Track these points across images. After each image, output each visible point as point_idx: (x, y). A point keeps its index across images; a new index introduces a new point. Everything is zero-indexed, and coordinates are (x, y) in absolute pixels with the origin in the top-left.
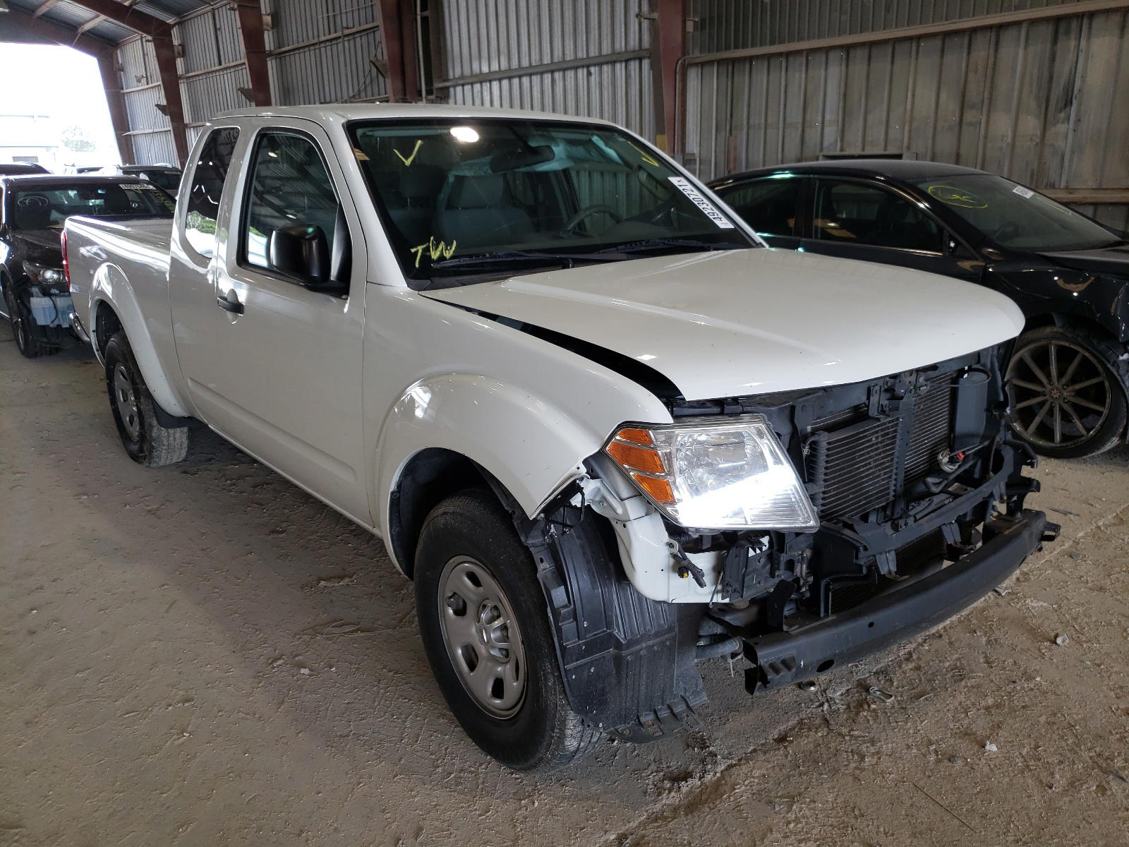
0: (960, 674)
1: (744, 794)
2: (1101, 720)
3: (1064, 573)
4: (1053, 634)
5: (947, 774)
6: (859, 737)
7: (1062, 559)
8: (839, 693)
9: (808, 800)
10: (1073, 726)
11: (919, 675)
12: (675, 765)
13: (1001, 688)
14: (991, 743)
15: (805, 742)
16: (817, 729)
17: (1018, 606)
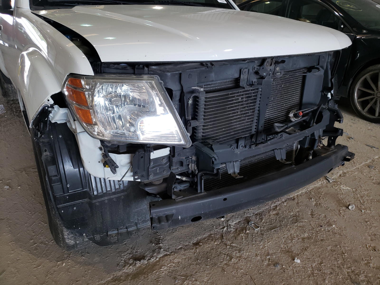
0: (296, 219)
1: (165, 272)
2: (360, 252)
3: (363, 174)
4: (348, 204)
5: (270, 272)
6: (234, 247)
7: (364, 168)
8: (234, 223)
9: (194, 279)
10: (344, 254)
11: (276, 218)
12: (140, 251)
13: (314, 229)
14: (297, 259)
15: (206, 247)
16: (216, 240)
17: (336, 188)
